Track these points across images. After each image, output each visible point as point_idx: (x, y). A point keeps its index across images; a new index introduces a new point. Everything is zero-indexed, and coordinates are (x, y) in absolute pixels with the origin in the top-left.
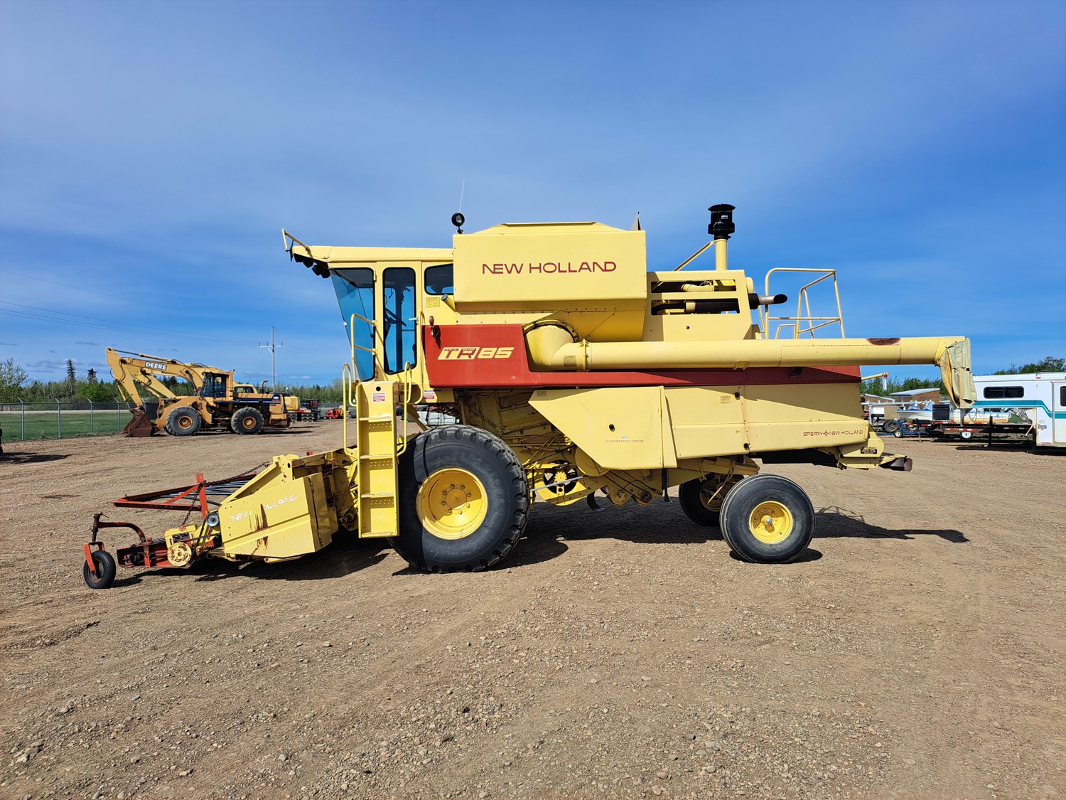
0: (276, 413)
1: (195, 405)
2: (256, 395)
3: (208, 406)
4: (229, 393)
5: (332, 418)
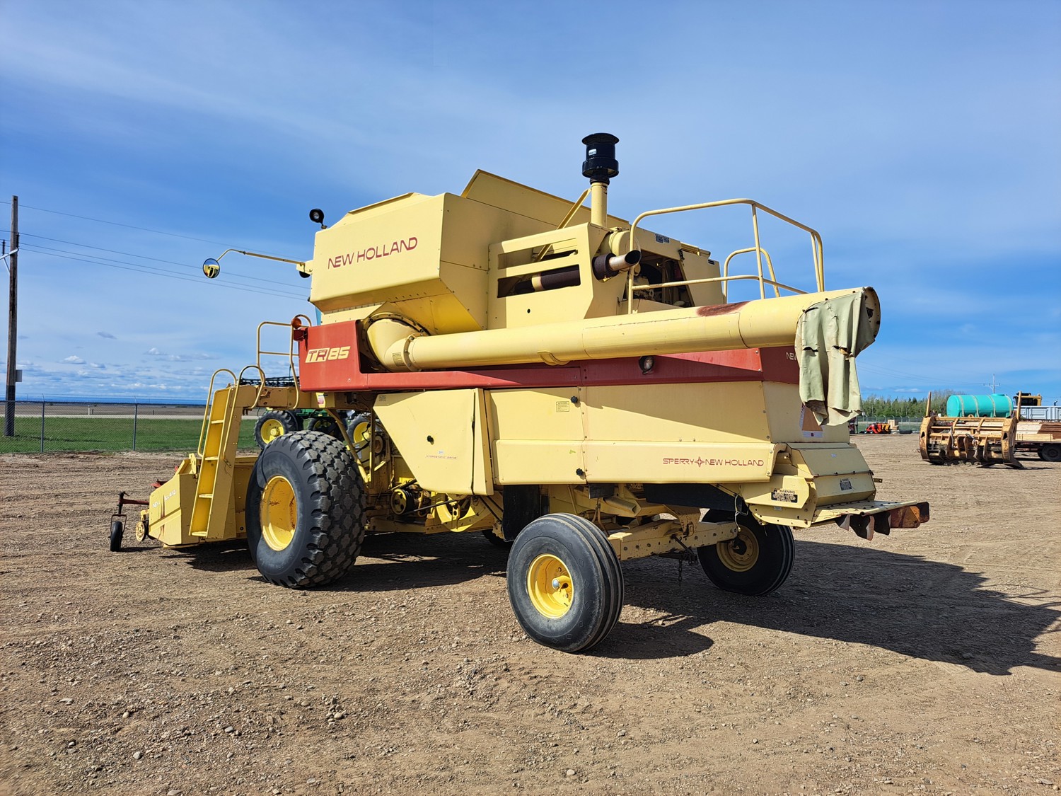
5: (874, 433)
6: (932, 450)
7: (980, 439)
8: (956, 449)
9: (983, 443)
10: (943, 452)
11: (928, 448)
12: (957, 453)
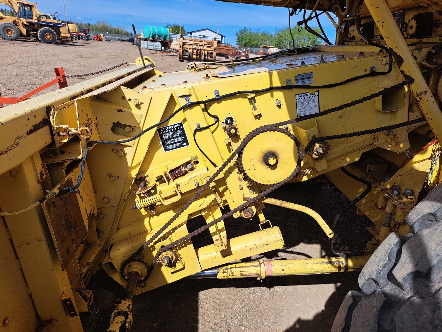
0: (64, 33)
1: (14, 22)
2: (52, 20)
3: (23, 24)
4: (34, 18)
5: (96, 40)
6: (184, 54)
7: (205, 50)
8: (195, 55)
9: (206, 53)
10: (190, 56)
11: (182, 54)
12: (195, 57)
